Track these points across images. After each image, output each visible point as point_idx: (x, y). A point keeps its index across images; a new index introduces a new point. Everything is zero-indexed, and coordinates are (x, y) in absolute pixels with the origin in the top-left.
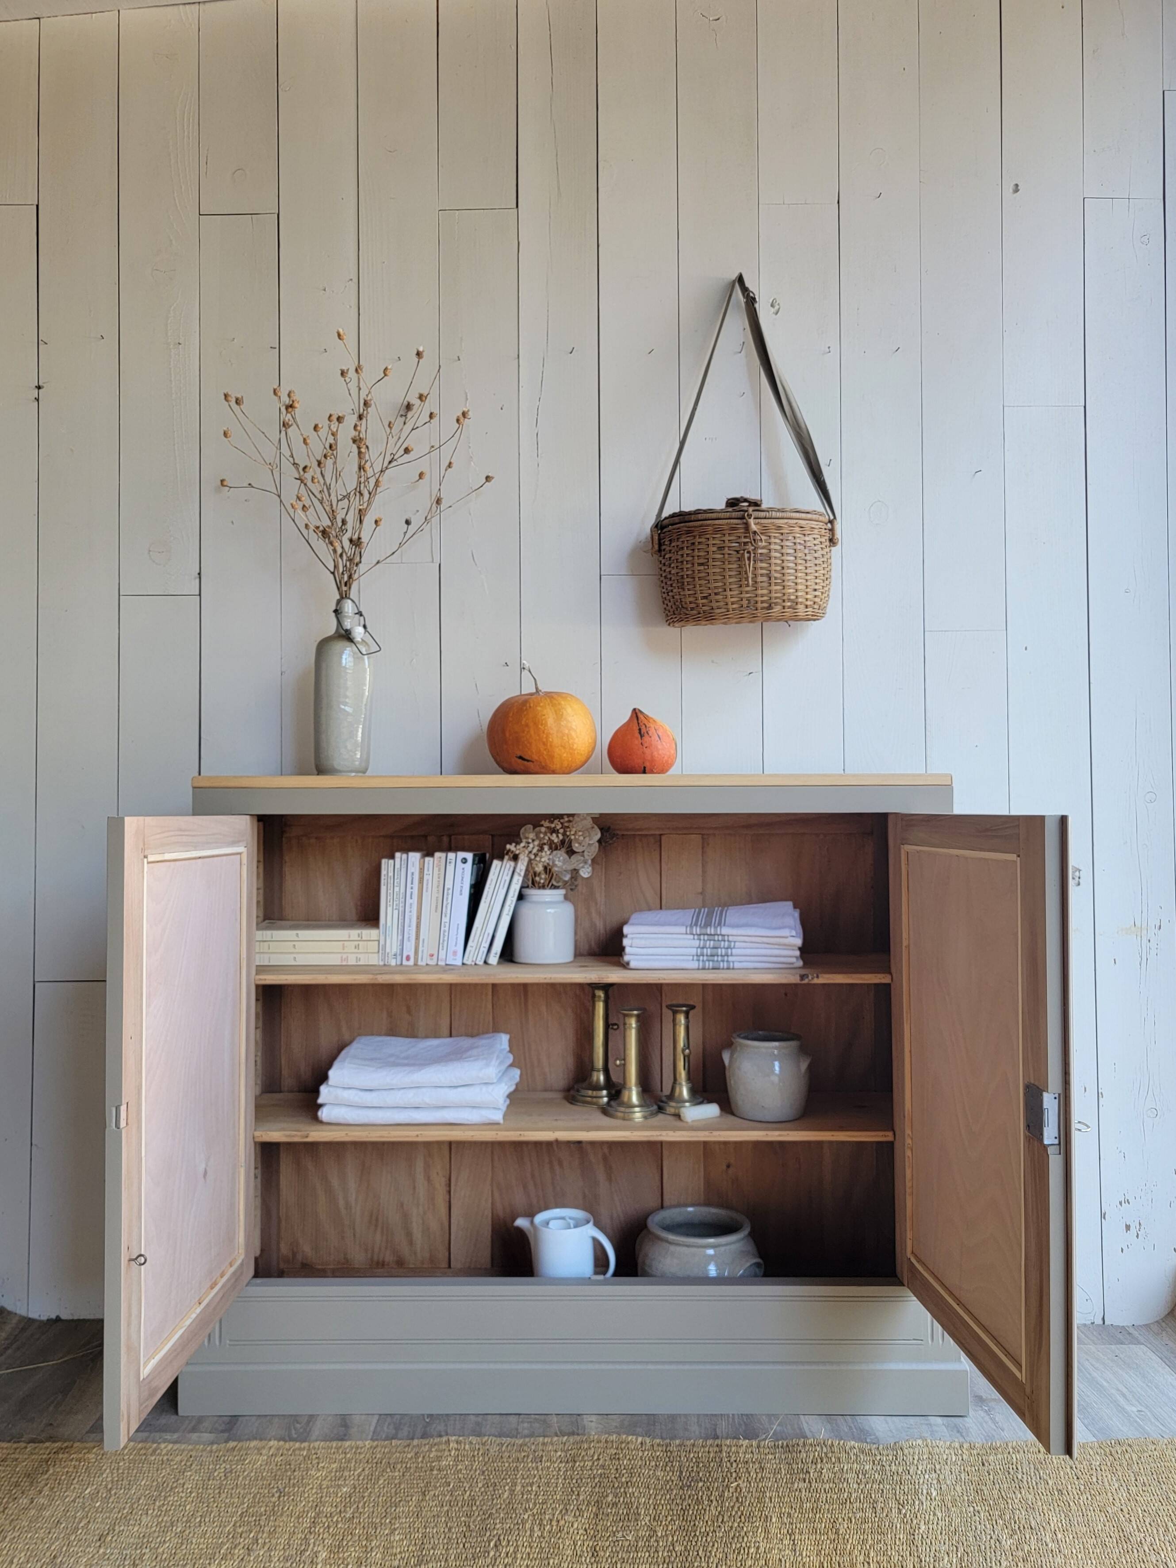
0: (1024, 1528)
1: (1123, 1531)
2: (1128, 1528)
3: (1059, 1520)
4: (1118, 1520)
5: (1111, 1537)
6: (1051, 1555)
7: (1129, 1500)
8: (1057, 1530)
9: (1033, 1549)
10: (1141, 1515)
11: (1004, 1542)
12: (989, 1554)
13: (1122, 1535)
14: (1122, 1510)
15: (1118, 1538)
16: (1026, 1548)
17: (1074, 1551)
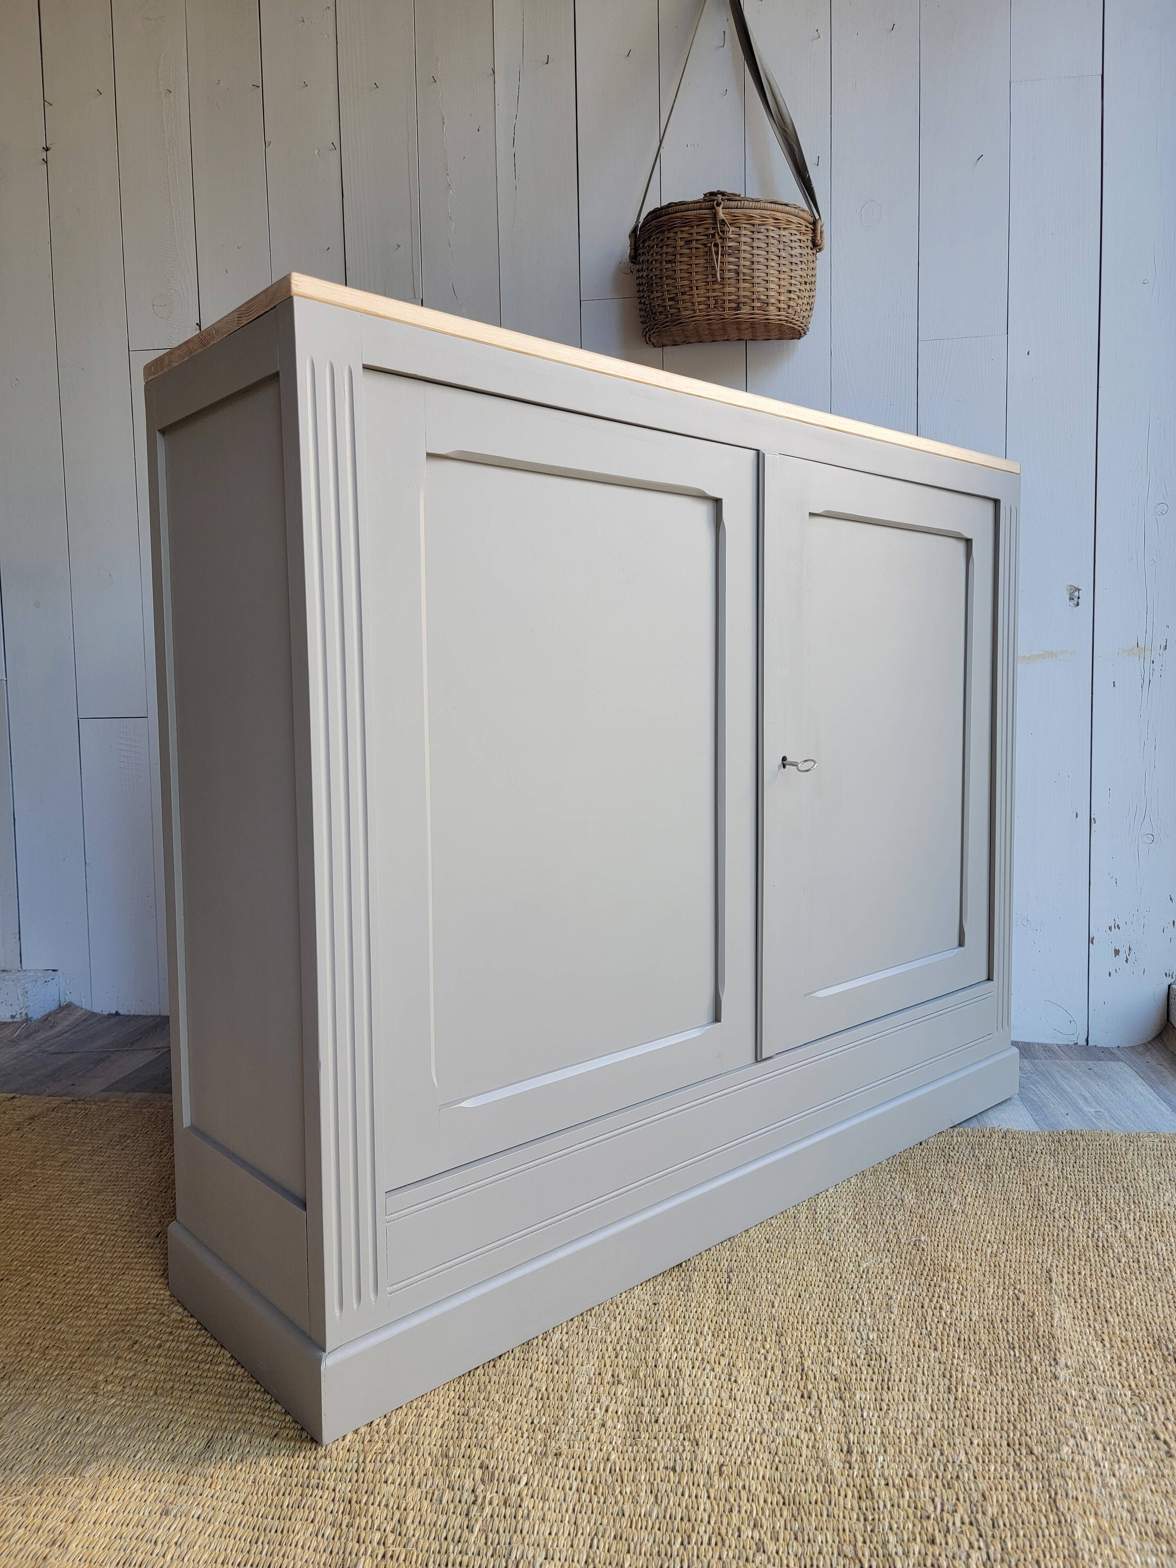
0: (935, 1192)
1: (1039, 1200)
2: (1045, 1198)
3: (976, 1188)
4: (1039, 1191)
5: (1024, 1205)
6: (952, 1214)
7: (1059, 1178)
8: (970, 1195)
9: (935, 1208)
10: (1065, 1190)
11: (907, 1201)
12: (887, 1209)
13: (1036, 1203)
14: (1047, 1185)
15: (1031, 1206)
16: (928, 1207)
17: (979, 1213)
